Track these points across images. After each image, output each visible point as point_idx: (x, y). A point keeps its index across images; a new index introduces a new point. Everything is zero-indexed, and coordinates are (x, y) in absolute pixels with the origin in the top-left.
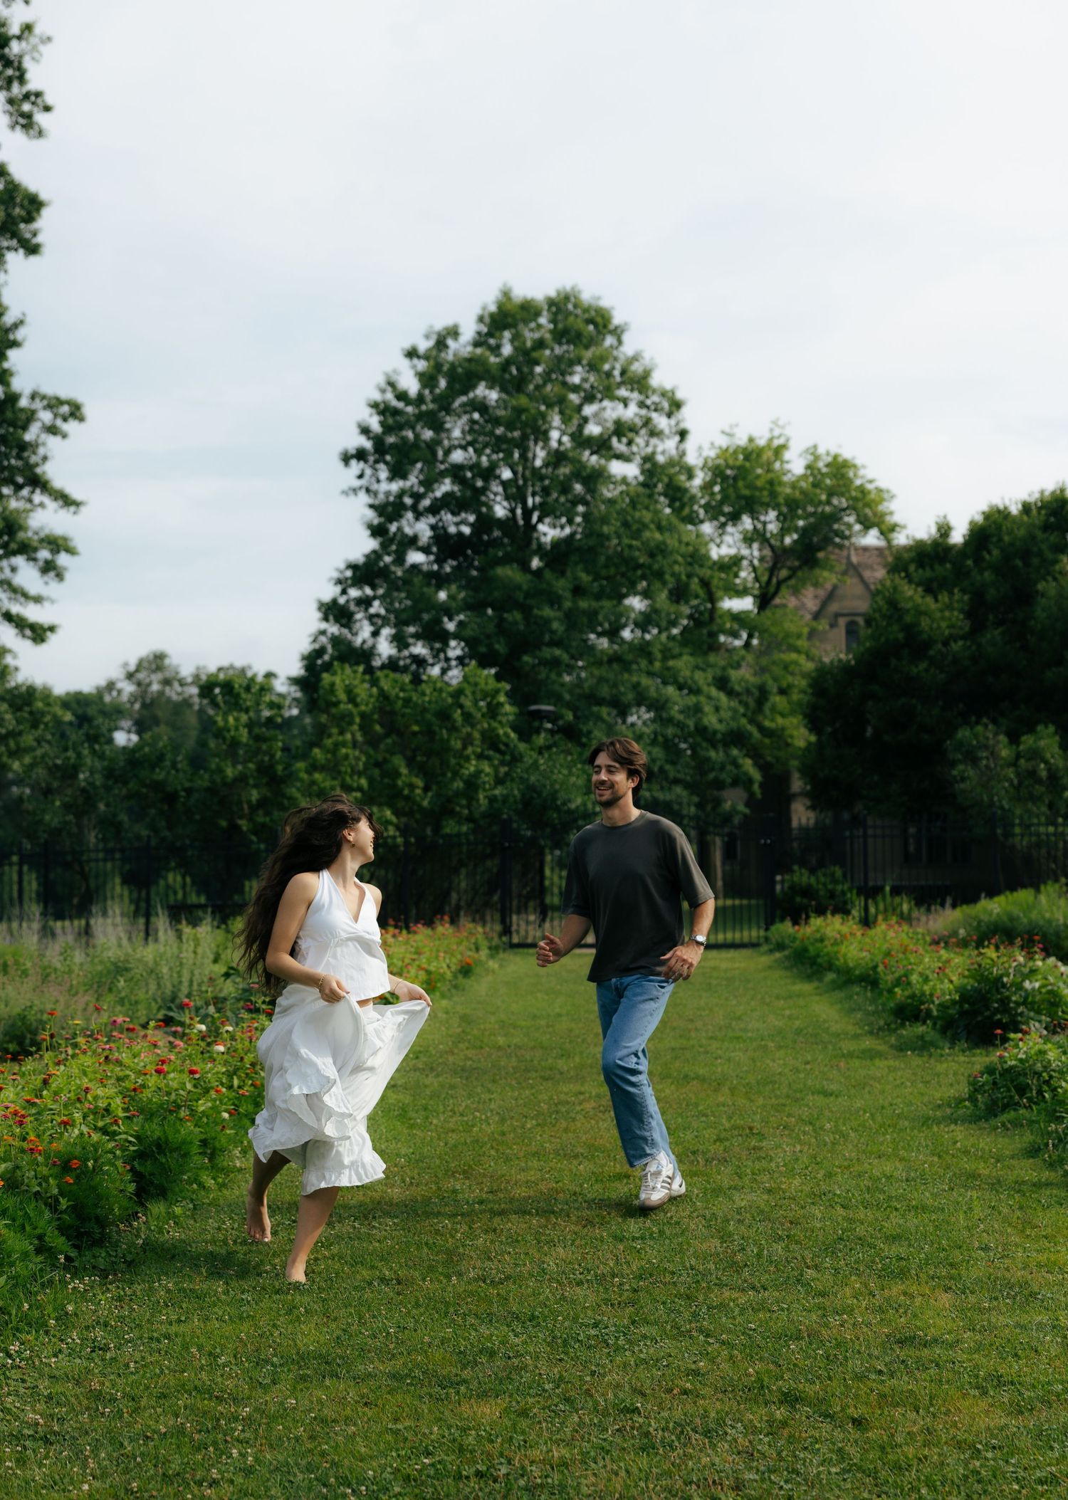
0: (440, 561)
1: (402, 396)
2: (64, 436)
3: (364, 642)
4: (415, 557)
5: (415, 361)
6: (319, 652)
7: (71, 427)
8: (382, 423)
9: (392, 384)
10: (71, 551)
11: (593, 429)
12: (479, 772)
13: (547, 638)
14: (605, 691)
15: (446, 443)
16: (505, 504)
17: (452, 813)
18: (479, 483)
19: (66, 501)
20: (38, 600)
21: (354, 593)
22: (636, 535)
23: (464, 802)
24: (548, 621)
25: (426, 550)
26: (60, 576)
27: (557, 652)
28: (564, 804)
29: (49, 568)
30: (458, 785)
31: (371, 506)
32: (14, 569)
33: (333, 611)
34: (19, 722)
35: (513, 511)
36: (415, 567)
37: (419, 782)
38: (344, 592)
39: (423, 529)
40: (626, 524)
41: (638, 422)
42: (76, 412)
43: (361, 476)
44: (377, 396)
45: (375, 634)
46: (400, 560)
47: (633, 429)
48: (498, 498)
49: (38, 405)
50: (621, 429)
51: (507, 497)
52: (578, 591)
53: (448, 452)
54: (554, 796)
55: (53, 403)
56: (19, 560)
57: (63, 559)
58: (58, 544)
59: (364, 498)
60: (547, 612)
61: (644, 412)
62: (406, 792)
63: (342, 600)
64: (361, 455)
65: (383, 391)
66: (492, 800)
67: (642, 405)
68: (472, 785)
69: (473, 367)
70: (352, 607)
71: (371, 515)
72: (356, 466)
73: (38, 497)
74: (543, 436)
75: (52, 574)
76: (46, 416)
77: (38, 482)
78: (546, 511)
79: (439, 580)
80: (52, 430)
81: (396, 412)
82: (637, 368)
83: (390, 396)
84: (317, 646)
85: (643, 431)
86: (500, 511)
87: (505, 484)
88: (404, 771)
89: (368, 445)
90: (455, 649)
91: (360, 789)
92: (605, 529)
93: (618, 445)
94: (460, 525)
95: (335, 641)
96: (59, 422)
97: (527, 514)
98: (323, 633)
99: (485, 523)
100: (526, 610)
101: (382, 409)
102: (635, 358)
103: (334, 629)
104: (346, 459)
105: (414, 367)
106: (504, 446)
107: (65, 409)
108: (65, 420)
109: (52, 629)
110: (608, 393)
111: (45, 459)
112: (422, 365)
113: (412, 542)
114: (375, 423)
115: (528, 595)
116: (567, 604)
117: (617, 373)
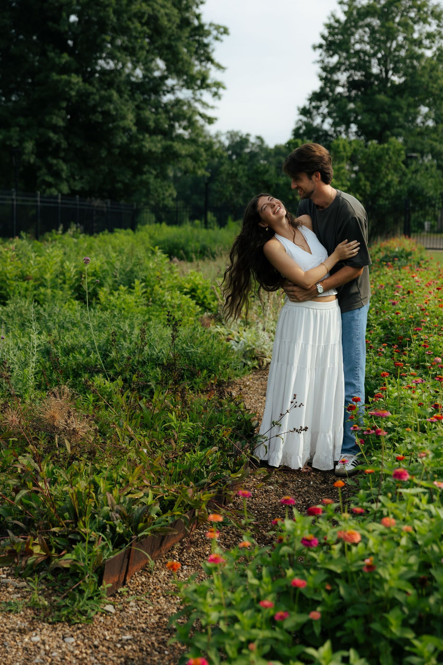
0: (349, 91)
1: (337, 21)
2: (222, 41)
3: (318, 125)
4: (339, 90)
5: (343, 6)
6: (299, 129)
7: (224, 37)
8: (330, 33)
9: (333, 16)
10: (224, 88)
11: (416, 36)
12: (392, 181)
13: (397, 124)
14: (419, 147)
15: (352, 41)
16: (379, 67)
17: (380, 196)
18: (367, 58)
19: (219, 67)
20: (212, 107)
21: (314, 104)
22: (435, 82)
23: (385, 191)
24: (397, 118)
25: (343, 86)
26: (220, 98)
27: (400, 130)
28: (426, 193)
29: (215, 94)
30: (383, 185)
31: (322, 68)
32: (201, 95)
33: (305, 112)
34: (207, 155)
35: (381, 70)
36: (340, 94)
37: (368, 183)
38: (310, 103)
39: (342, 77)
40: (431, 77)
41: (436, 33)
42: (226, 31)
43: (321, 55)
44: (327, 21)
45: (323, 121)
46: (332, 91)
47: (434, 36)
48: (376, 65)
49: (212, 28)
50: (429, 36)
51: (379, 64)
52: (409, 105)
53: (354, 45)
54: (423, 190)
55: (217, 28)
56: (204, 91)
57: (221, 91)
58: (218, 85)
59: (320, 65)
60: (397, 114)
61: (439, 29)
62: (363, 187)
63: (308, 107)
64: (321, 46)
65: (329, 19)
66: (397, 191)
67: (438, 26)
68: (389, 185)
69: (370, 9)
70: (312, 109)
71: (320, 71)
72: (319, 51)
73: (209, 65)
74: (394, 38)
75: (216, 97)
76: (214, 33)
77: (209, 59)
78: (396, 71)
79: (350, 99)
80: (217, 38)
81: (334, 28)
82: (438, 10)
83: (332, 21)
84: (298, 126)
85: (437, 37)
86: (375, 70)
87: (379, 59)
88: (363, 178)
89: (324, 42)
90: (354, 128)
91: (347, 186)
92: (423, 80)
93: (426, 42)
94: (358, 76)
95: (306, 124)
96: (219, 36)
97: (387, 72)
98: (301, 120)
99: (369, 75)
100: (389, 113)
101: (329, 27)
102: (438, 6)
103: (304, 119)
104: (314, 48)
105: (342, 8)
106: (378, 43)
107: (222, 30)
108: (222, 34)
109: (216, 119)
110: (425, 21)
111: (213, 50)
112: (346, 8)
113: (337, 82)
114: (326, 33)
115: (389, 107)
116: (405, 111)
117: (429, 12)
